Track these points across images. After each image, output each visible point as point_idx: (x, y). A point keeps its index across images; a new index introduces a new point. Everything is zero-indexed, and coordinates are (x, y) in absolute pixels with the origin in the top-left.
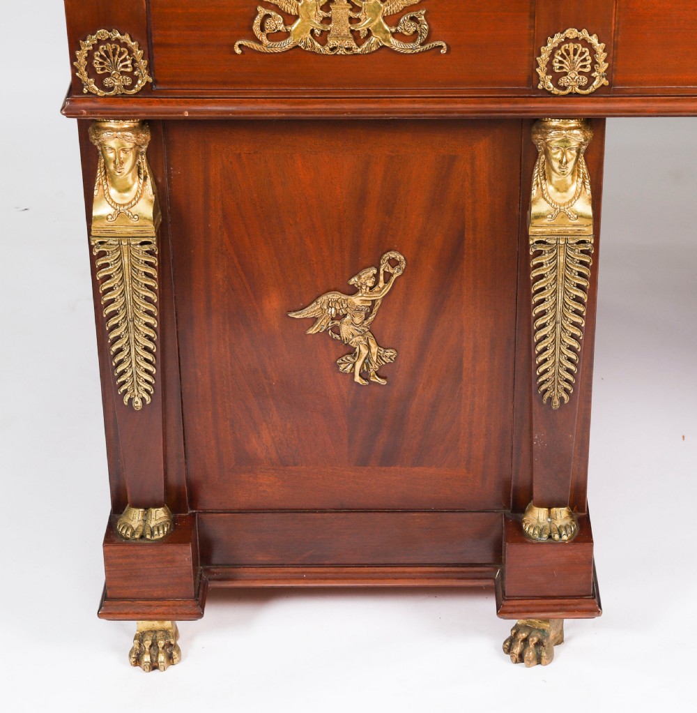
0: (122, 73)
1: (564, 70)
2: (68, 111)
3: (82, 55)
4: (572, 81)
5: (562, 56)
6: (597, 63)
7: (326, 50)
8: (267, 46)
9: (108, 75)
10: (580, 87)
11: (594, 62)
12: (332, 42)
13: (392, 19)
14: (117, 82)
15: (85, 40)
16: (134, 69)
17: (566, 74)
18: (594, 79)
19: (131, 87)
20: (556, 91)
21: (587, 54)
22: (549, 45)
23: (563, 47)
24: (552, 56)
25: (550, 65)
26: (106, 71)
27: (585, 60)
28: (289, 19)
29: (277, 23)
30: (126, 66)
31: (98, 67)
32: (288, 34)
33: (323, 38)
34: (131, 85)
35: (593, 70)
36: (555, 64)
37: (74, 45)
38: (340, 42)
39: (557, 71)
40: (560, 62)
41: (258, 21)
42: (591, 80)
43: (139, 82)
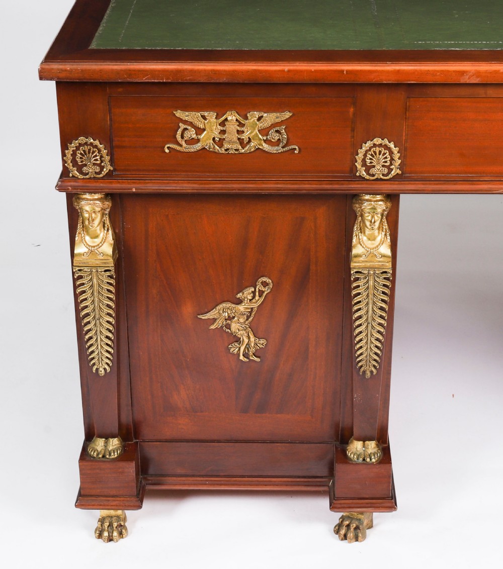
0: (94, 164)
1: (373, 164)
2: (60, 188)
3: (69, 153)
4: (378, 171)
5: (372, 155)
6: (393, 160)
7: (222, 151)
8: (185, 147)
9: (85, 165)
10: (383, 175)
11: (392, 159)
12: (226, 146)
13: (264, 132)
14: (90, 170)
15: (71, 144)
16: (102, 162)
17: (374, 167)
18: (392, 169)
19: (99, 173)
20: (368, 177)
21: (388, 154)
22: (363, 148)
23: (372, 149)
24: (365, 155)
25: (364, 161)
26: (84, 163)
27: (386, 158)
28: (199, 131)
29: (191, 133)
30: (96, 160)
31: (79, 160)
32: (198, 141)
33: (220, 143)
34: (100, 171)
35: (391, 164)
36: (367, 160)
37: (64, 147)
38: (231, 145)
39: (368, 165)
40: (370, 159)
41: (179, 132)
42: (390, 170)
43: (105, 170)
